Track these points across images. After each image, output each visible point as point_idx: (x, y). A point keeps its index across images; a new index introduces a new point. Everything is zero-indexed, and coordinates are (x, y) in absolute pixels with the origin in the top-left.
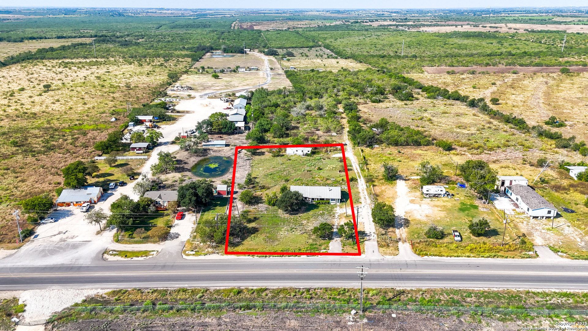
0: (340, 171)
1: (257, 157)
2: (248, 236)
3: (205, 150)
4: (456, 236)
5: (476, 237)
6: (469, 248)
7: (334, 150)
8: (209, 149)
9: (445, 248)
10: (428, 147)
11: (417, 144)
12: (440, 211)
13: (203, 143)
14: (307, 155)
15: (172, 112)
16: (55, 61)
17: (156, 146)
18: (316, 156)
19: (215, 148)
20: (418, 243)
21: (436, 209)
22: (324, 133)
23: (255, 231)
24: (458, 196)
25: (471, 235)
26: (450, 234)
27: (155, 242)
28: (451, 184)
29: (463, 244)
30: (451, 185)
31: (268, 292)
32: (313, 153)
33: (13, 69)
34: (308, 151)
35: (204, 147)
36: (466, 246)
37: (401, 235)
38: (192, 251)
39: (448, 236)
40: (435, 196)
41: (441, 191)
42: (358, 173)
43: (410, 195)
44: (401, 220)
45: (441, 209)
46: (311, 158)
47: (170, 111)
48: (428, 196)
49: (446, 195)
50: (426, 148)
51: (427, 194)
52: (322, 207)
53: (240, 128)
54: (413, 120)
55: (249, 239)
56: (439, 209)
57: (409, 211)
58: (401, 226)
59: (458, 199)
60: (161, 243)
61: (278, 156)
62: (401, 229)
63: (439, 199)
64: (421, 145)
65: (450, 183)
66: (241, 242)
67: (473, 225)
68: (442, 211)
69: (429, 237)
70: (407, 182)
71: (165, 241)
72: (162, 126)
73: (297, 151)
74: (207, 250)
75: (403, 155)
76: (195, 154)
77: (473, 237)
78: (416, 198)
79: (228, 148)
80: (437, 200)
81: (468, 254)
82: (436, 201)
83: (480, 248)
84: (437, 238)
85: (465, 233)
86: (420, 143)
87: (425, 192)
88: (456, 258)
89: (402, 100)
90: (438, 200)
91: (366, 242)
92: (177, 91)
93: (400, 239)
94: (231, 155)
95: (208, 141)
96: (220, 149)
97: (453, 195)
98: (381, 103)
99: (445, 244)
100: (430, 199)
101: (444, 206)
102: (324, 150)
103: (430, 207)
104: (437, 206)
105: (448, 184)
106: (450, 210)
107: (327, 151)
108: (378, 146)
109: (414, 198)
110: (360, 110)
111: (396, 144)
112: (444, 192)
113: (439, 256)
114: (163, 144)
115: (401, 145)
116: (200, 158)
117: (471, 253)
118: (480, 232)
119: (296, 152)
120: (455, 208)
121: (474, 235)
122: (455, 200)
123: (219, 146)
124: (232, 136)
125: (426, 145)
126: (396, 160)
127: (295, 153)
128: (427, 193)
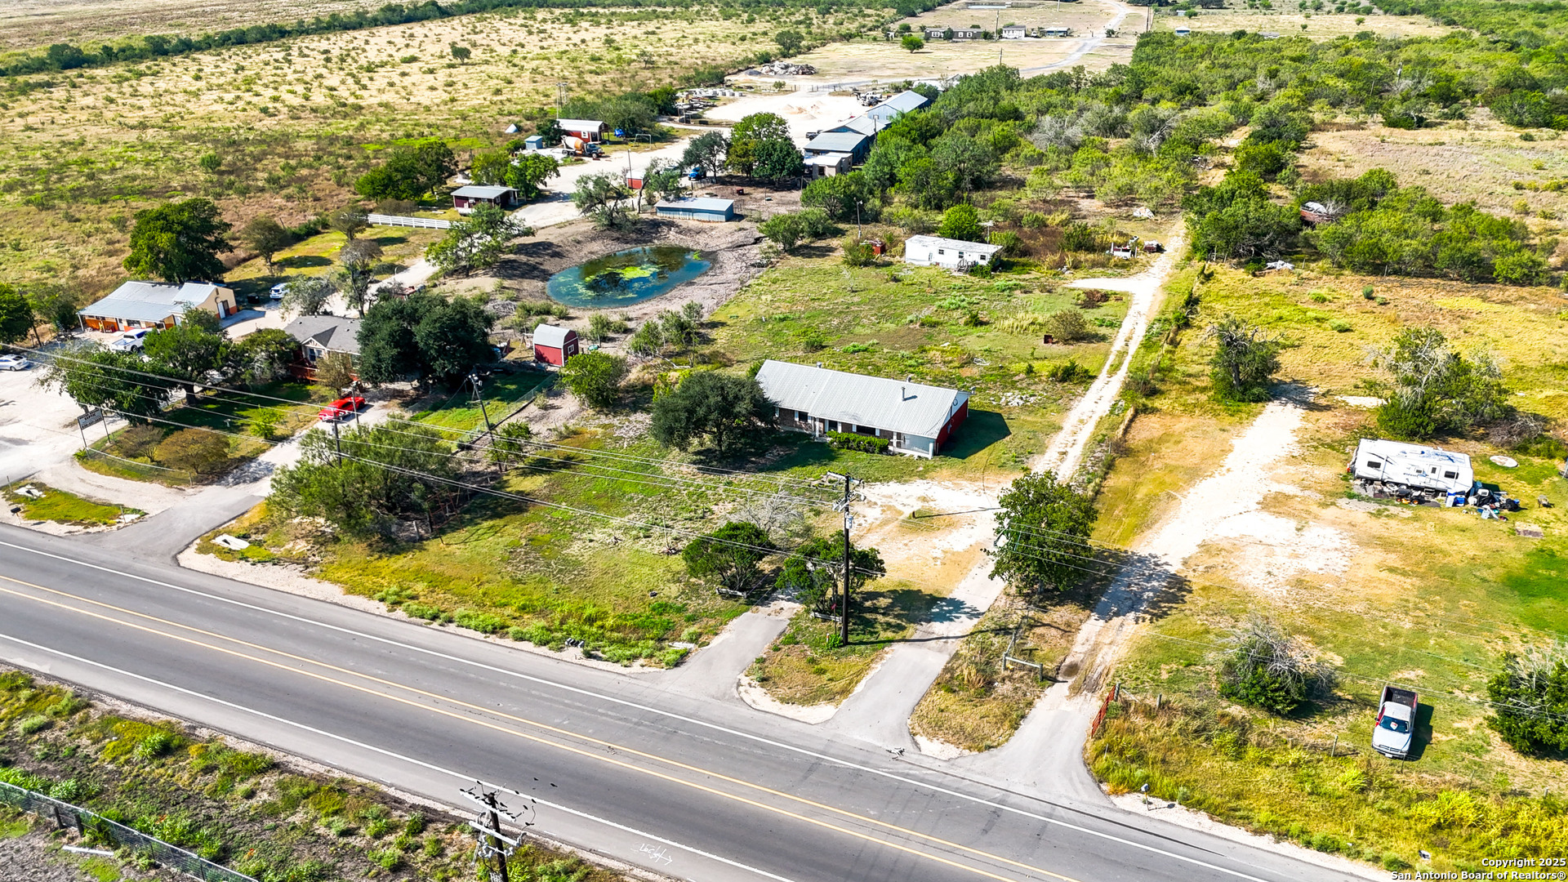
0: (1047, 339)
1: (796, 261)
2: (471, 522)
3: (656, 225)
4: (1386, 723)
5: (1525, 754)
6: (1429, 811)
7: (1095, 264)
8: (671, 224)
9: (1287, 776)
10: (1525, 291)
11: (1478, 272)
12: (1392, 570)
13: (661, 203)
14: (974, 269)
15: (681, 121)
16: (557, 11)
17: (533, 202)
18: (1002, 280)
19: (691, 222)
20: (1149, 713)
21: (1377, 556)
22: (1107, 205)
23: (518, 505)
24: (1544, 514)
25: (1496, 738)
26: (1364, 703)
27: (175, 482)
28: (1538, 453)
29: (1411, 779)
30: (1537, 461)
31: (269, 780)
32: (999, 265)
33: (454, 22)
34: (983, 258)
35: (660, 216)
36: (1420, 798)
37: (1094, 651)
38: (245, 537)
39: (1344, 712)
40: (1416, 496)
41: (1450, 475)
42: (1122, 354)
43: (1282, 471)
44: (1150, 578)
45: (1398, 564)
46: (984, 282)
47: (677, 119)
48: (1370, 491)
49: (1472, 500)
50: (1512, 291)
51: (1370, 481)
52: (851, 460)
53: (821, 170)
54: (1518, 187)
55: (463, 534)
56: (1393, 559)
57: (1225, 544)
58: (1131, 603)
59: (1535, 528)
60: (189, 491)
61: (866, 264)
62: (1116, 621)
63: (1422, 511)
64: (1494, 281)
65: (1534, 447)
66: (422, 539)
67: (1515, 682)
68: (1404, 574)
69: (1230, 694)
70: (1316, 414)
71: (212, 483)
72: (614, 155)
73: (941, 252)
74: (289, 546)
75: (1380, 309)
76: (616, 235)
77: (1501, 753)
78: (1305, 488)
79: (733, 225)
80: (1408, 513)
81: (1401, 848)
82: (1402, 523)
83: (1506, 832)
84: (1271, 710)
85: (1462, 714)
86: (1491, 269)
87: (1363, 470)
88: (1312, 855)
89: (1520, 124)
90: (1416, 519)
91: (896, 646)
92: (764, 76)
93: (1073, 670)
94: (723, 247)
95: (678, 198)
96: (706, 225)
97: (1514, 507)
98: (1422, 131)
99: (1294, 755)
100: (1373, 507)
101: (1430, 551)
102: (1051, 258)
103: (1348, 544)
104: (1387, 545)
105: (1523, 449)
106: (1451, 574)
107: (1060, 264)
108: (1289, 266)
109: (1291, 490)
110: (1315, 146)
111: (1377, 264)
112: (1464, 483)
113: (1214, 812)
114: (556, 200)
115: (1396, 272)
116: (616, 247)
117: (1433, 845)
118: (1543, 730)
119: (937, 258)
120: (1485, 573)
121: (1510, 736)
122: (1514, 532)
123: (705, 217)
124: (777, 195)
125: (1515, 283)
126: (1326, 325)
127: (934, 261)
128: (1372, 473)
